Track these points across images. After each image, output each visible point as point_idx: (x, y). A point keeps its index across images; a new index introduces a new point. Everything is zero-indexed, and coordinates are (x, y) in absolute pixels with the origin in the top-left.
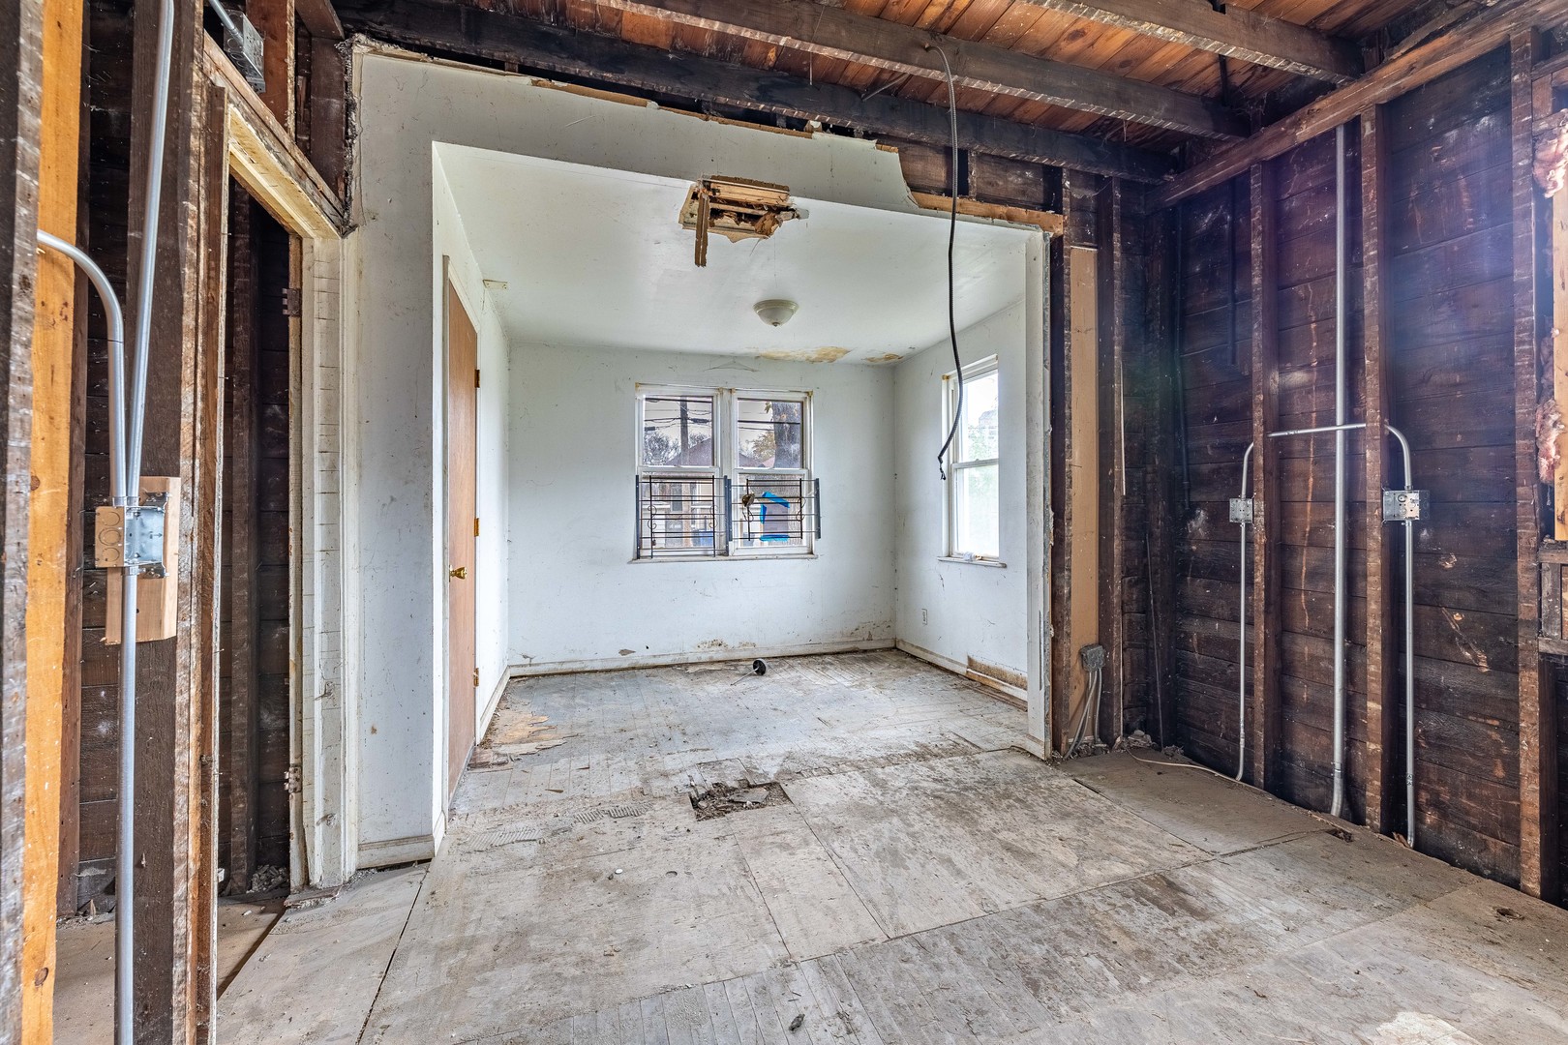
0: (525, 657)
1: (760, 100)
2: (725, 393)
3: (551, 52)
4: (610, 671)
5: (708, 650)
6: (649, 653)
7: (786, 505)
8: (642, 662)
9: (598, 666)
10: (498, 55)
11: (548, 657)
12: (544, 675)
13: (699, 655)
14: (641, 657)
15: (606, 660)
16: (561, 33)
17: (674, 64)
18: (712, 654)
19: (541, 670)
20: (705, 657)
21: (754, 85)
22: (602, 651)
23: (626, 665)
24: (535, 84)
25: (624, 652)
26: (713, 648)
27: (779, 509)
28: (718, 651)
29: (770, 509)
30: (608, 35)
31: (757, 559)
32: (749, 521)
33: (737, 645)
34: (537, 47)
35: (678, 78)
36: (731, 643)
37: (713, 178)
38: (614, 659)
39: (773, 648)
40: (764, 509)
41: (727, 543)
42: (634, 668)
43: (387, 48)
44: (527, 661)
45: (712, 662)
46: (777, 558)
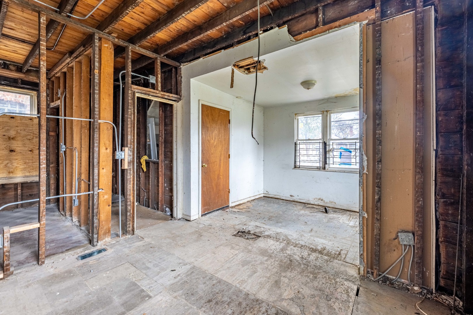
0: (267, 192)
1: (243, 35)
2: (325, 112)
3: (204, 50)
4: (287, 200)
5: (317, 201)
6: (298, 198)
7: (350, 152)
8: (296, 200)
9: (284, 198)
10: (198, 56)
11: (273, 193)
12: (271, 198)
13: (314, 202)
14: (296, 198)
15: (286, 197)
16: (206, 45)
17: (226, 38)
18: (319, 203)
19: (270, 196)
20: (316, 203)
21: (242, 32)
22: (285, 194)
23: (291, 200)
24: (203, 58)
25: (291, 196)
26: (319, 201)
27: (348, 154)
28: (321, 202)
29: (343, 154)
30: (213, 40)
31: (336, 172)
32: (333, 158)
33: (328, 202)
34: (203, 51)
35: (226, 41)
36: (326, 200)
37: (235, 63)
38: (289, 197)
39: (343, 206)
40: (341, 153)
41: (325, 165)
42: (294, 201)
43: (185, 64)
44: (267, 193)
45: (319, 205)
46: (344, 172)
